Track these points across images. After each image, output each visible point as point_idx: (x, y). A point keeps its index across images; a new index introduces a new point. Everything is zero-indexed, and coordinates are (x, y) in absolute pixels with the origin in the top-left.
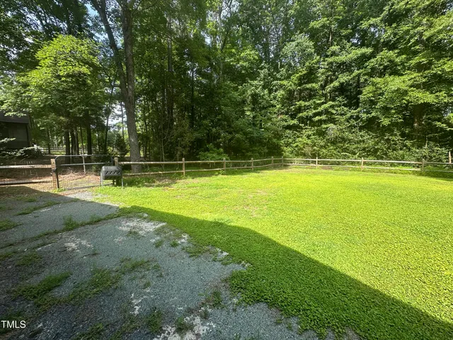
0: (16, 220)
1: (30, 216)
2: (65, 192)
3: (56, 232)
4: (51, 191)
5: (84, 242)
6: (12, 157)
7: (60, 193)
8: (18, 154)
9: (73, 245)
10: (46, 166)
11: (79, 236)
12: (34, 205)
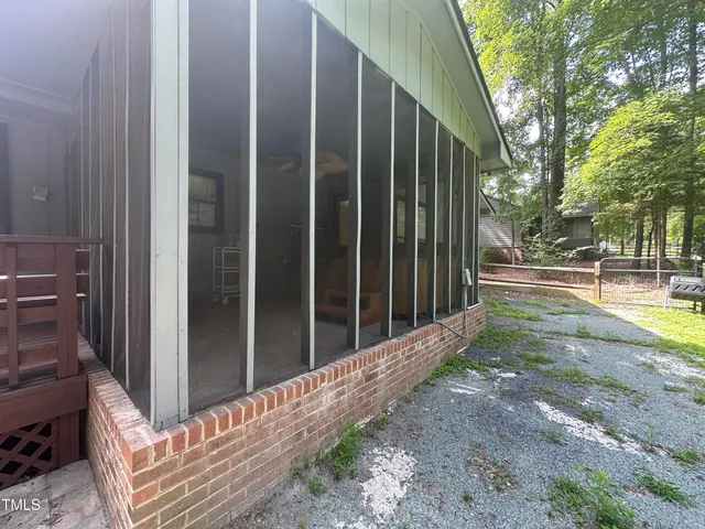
0: (544, 317)
1: (555, 318)
2: (605, 305)
3: (566, 334)
4: (590, 301)
5: (583, 350)
6: (564, 259)
7: (599, 305)
8: (571, 256)
9: (573, 348)
10: (589, 270)
11: (584, 344)
12: (566, 309)
